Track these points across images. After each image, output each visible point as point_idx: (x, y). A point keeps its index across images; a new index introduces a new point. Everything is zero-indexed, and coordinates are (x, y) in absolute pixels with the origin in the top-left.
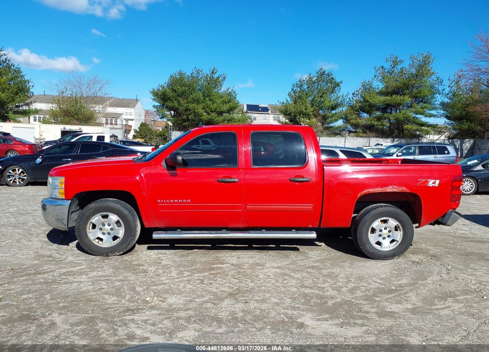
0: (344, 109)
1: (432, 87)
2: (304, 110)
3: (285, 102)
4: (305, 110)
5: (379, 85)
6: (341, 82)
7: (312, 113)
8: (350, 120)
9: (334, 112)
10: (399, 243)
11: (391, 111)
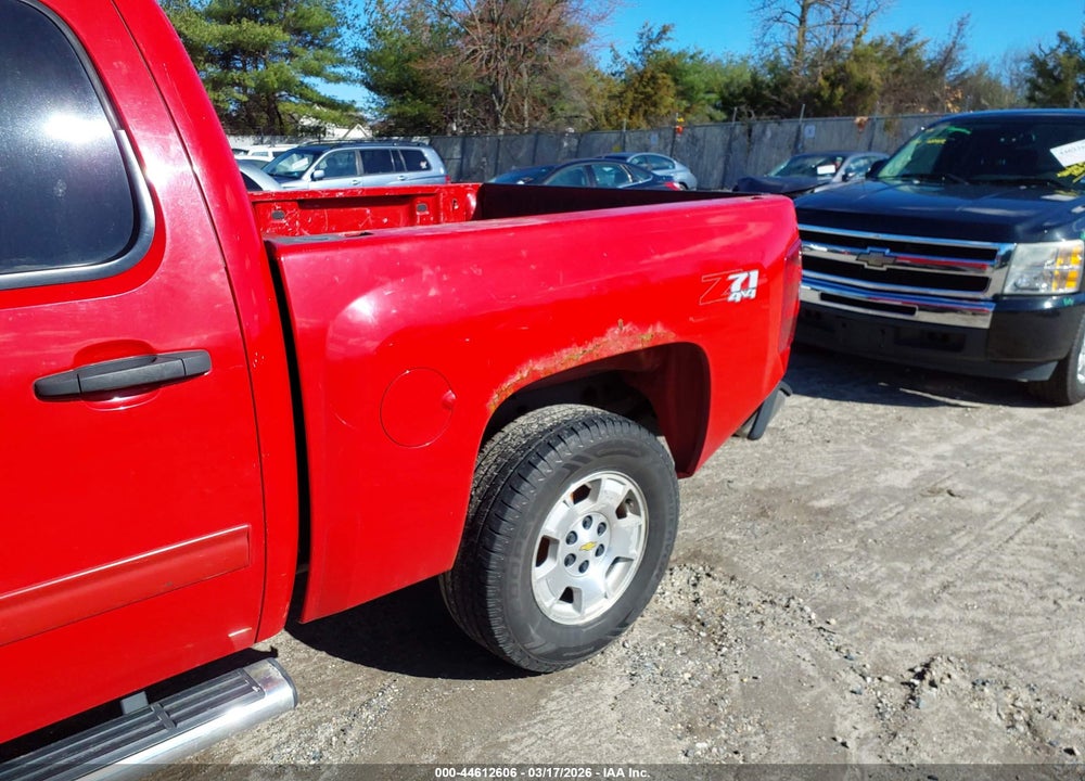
10: (635, 565)
11: (245, 65)
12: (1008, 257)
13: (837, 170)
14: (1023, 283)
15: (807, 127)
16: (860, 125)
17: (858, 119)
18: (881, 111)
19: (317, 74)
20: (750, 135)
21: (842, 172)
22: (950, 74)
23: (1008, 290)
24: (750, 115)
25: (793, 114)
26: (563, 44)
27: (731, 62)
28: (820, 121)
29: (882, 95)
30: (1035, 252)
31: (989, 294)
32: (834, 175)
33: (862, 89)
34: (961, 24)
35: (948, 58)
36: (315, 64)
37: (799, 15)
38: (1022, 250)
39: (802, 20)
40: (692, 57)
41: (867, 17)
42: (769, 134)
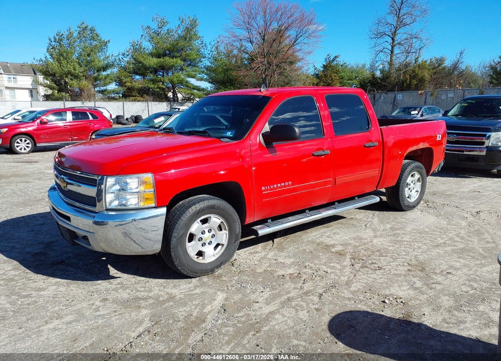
0: (115, 70)
1: (198, 50)
2: (73, 71)
3: (44, 59)
4: (74, 69)
5: (148, 46)
6: (109, 41)
7: (82, 74)
8: (125, 83)
9: (105, 73)
10: (419, 193)
11: (163, 74)
12: (489, 137)
13: (419, 112)
14: (494, 143)
15: (399, 95)
16: (420, 94)
17: (420, 92)
18: (429, 88)
19: (193, 77)
20: (374, 99)
21: (420, 113)
22: (456, 73)
23: (490, 145)
24: (374, 91)
25: (392, 90)
26: (291, 63)
27: (358, 67)
28: (404, 93)
29: (429, 82)
30: (497, 134)
31: (485, 146)
32: (417, 114)
33: (422, 80)
34: (461, 53)
35: (455, 66)
36: (193, 73)
37: (390, 49)
38: (493, 134)
39: (392, 52)
40: (341, 66)
41: (420, 49)
42: (382, 98)
